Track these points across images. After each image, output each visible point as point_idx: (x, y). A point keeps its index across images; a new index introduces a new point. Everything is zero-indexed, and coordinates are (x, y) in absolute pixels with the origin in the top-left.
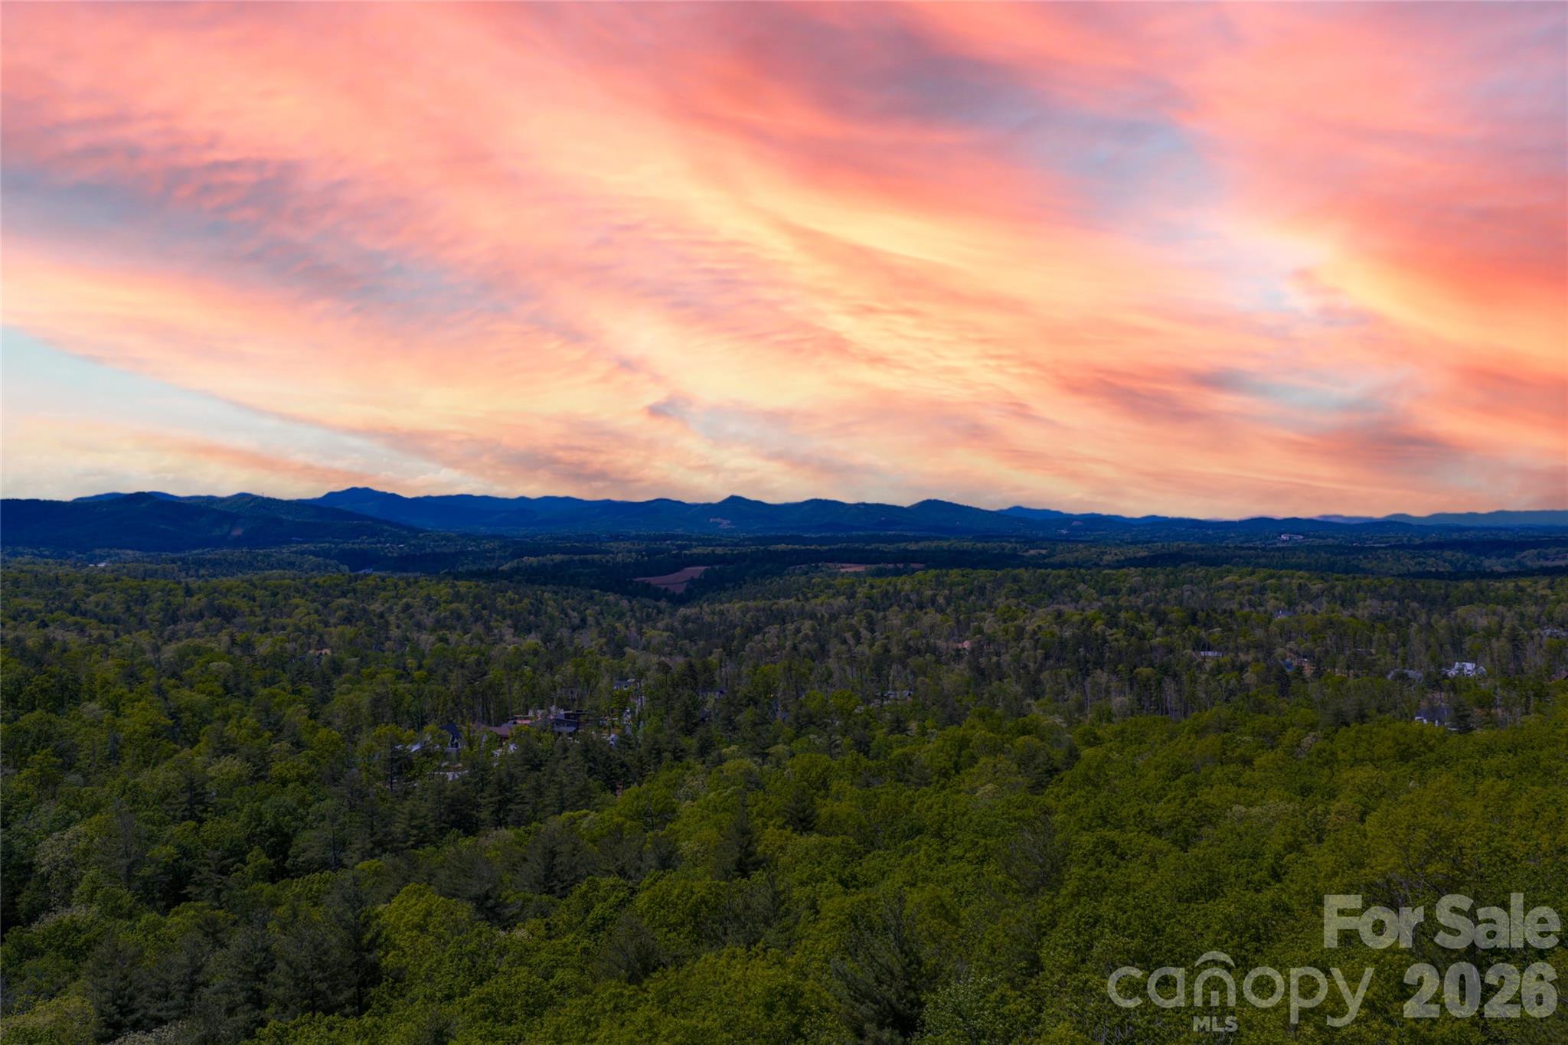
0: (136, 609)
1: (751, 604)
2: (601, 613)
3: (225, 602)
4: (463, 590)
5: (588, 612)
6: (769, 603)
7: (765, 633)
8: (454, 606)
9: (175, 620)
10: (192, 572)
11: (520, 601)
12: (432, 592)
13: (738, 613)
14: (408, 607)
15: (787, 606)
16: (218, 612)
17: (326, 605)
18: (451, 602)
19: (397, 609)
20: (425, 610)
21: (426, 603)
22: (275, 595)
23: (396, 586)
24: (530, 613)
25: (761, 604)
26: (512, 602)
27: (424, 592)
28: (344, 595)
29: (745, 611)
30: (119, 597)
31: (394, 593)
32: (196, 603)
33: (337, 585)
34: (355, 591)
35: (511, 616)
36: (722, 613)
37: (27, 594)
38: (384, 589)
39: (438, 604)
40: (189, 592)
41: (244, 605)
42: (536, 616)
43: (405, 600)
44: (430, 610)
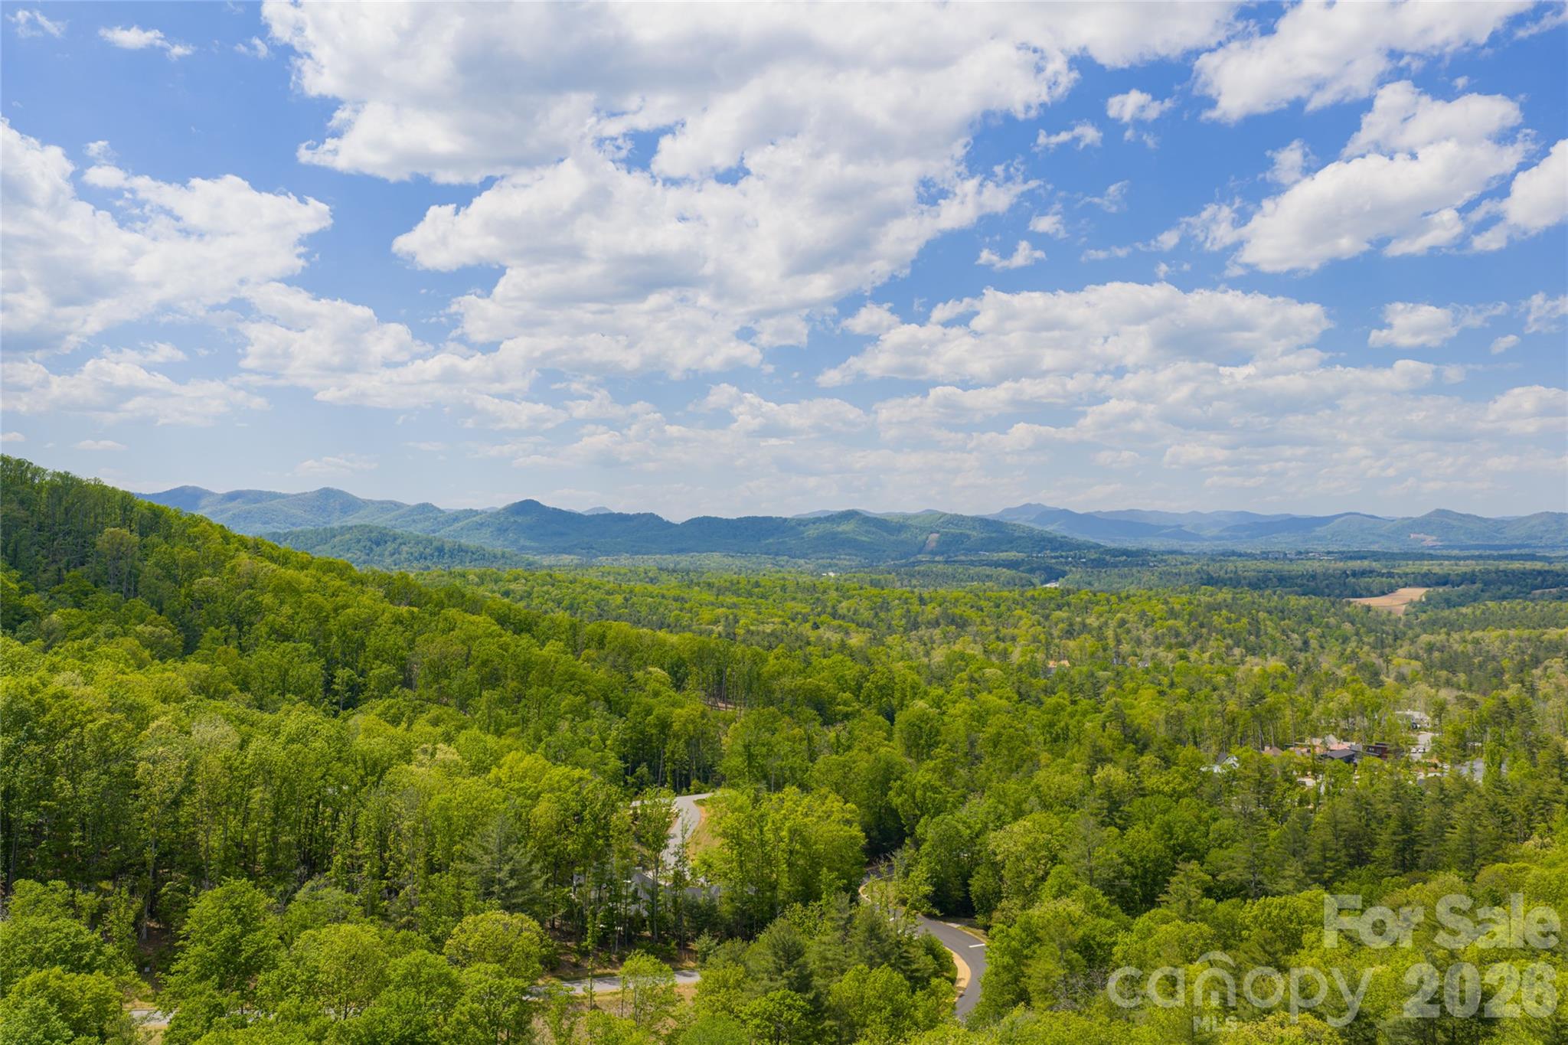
0: (882, 615)
1: (1512, 633)
2: (1323, 636)
3: (958, 611)
4: (1177, 607)
5: (1309, 634)
6: (1537, 632)
7: (1546, 668)
8: (1171, 622)
9: (916, 626)
10: (905, 582)
11: (1238, 620)
12: (1147, 608)
13: (1497, 643)
14: (1123, 623)
15: (1561, 637)
16: (952, 621)
17: (1047, 617)
18: (1166, 619)
19: (1113, 624)
20: (1141, 626)
21: (1141, 618)
22: (998, 606)
23: (1108, 601)
24: (1250, 634)
25: (1526, 633)
26: (1229, 621)
27: (1137, 608)
28: (1059, 607)
29: (1506, 641)
30: (866, 603)
31: (1107, 608)
32: (931, 611)
33: (1052, 599)
34: (1069, 605)
35: (1231, 636)
36: (1476, 642)
37: (794, 599)
38: (1097, 603)
39: (1153, 621)
40: (922, 601)
41: (971, 613)
42: (1257, 636)
43: (1119, 615)
44: (1146, 626)
